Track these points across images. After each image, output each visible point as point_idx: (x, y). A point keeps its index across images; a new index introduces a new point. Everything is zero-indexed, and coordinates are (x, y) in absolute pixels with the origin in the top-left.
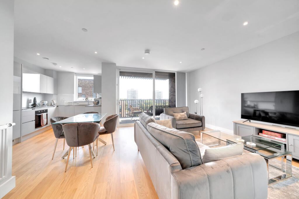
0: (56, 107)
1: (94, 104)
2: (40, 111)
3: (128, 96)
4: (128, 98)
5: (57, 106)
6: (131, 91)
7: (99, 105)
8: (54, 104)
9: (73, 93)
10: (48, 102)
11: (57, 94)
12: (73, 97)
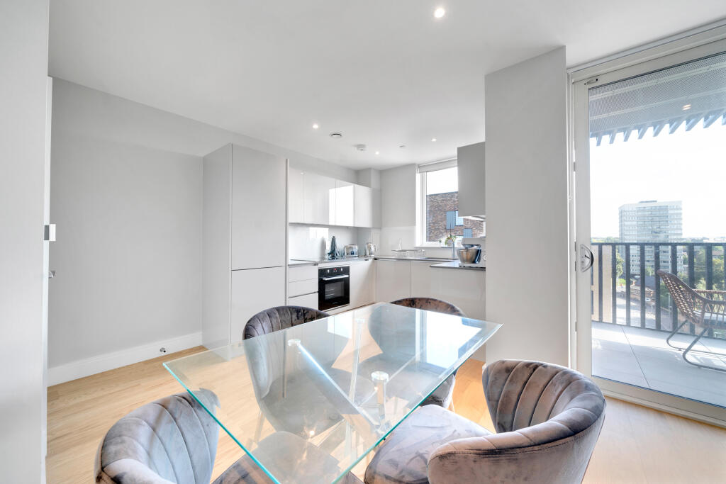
0: (370, 261)
1: (463, 261)
2: (332, 270)
3: (621, 230)
4: (621, 234)
5: (376, 259)
6: (639, 210)
7: (478, 265)
8: (370, 254)
9: (414, 223)
10: (359, 248)
11: (380, 228)
12: (412, 234)
